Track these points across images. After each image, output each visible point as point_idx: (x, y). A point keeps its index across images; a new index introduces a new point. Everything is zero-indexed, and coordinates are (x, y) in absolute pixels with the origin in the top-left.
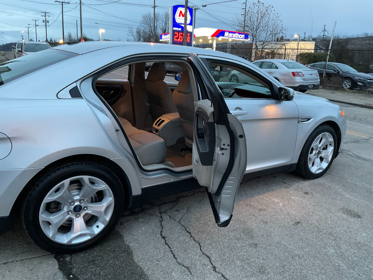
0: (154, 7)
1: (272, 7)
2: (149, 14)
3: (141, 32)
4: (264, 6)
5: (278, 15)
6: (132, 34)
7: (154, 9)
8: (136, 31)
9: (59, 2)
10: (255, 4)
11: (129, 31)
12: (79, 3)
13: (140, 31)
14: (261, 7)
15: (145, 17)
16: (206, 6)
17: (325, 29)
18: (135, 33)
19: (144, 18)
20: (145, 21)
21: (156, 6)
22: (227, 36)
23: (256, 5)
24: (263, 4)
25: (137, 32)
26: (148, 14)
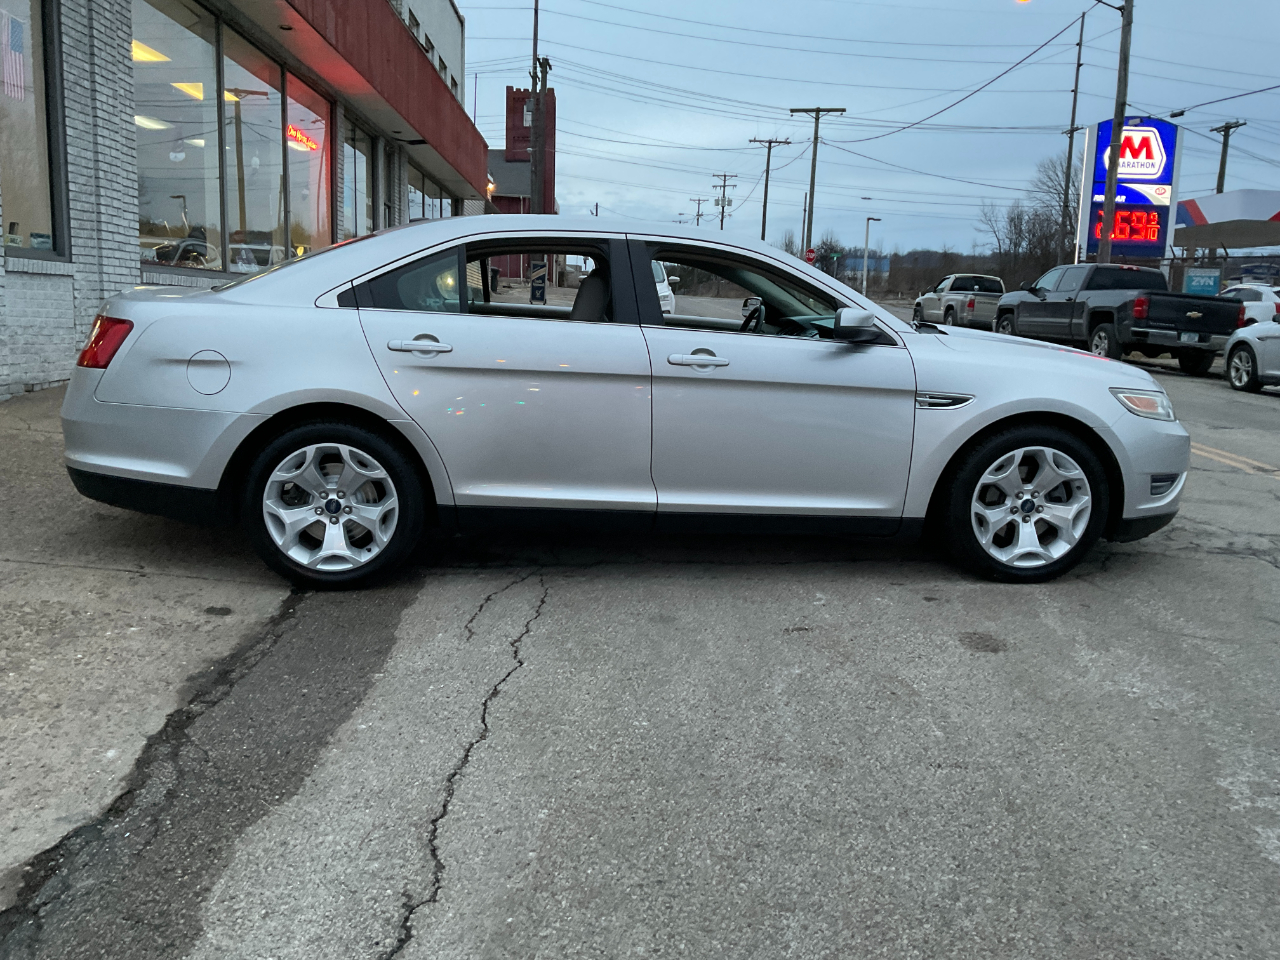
0: (1072, 132)
3: (1027, 218)
6: (992, 227)
7: (1071, 138)
8: (1006, 216)
9: (760, 141)
11: (983, 219)
12: (812, 139)
13: (1020, 217)
15: (1049, 168)
18: (1003, 224)
19: (1045, 171)
20: (1046, 180)
21: (1077, 129)
25: (1012, 220)
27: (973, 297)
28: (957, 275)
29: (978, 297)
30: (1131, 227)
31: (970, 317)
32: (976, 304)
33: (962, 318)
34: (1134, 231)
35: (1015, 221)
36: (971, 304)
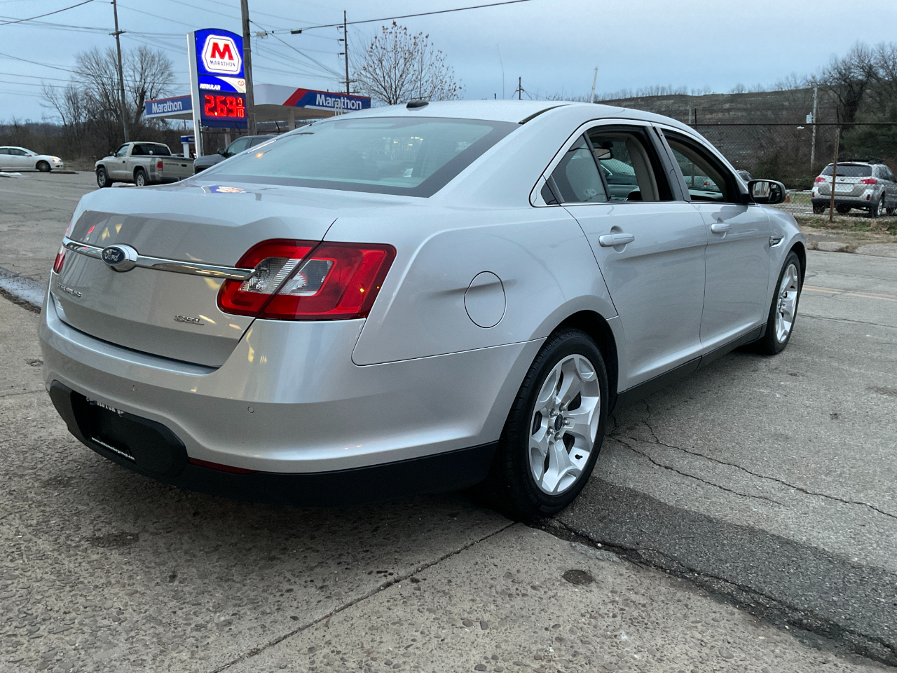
0: (118, 34)
1: (427, 37)
2: (95, 50)
3: (80, 97)
4: (408, 34)
5: (442, 56)
6: (54, 103)
7: (118, 38)
8: (63, 96)
10: (387, 29)
11: (46, 96)
13: (75, 95)
14: (401, 36)
15: (85, 59)
16: (300, 32)
17: (520, 86)
18: (62, 101)
19: (83, 62)
20: (83, 68)
21: (121, 32)
22: (321, 104)
23: (389, 31)
24: (405, 29)
25: (69, 99)
26: (92, 53)
27: (160, 160)
28: (136, 143)
29: (164, 160)
30: (227, 108)
31: (161, 175)
32: (164, 165)
33: (153, 176)
34: (230, 111)
35: (72, 99)
36: (160, 165)
